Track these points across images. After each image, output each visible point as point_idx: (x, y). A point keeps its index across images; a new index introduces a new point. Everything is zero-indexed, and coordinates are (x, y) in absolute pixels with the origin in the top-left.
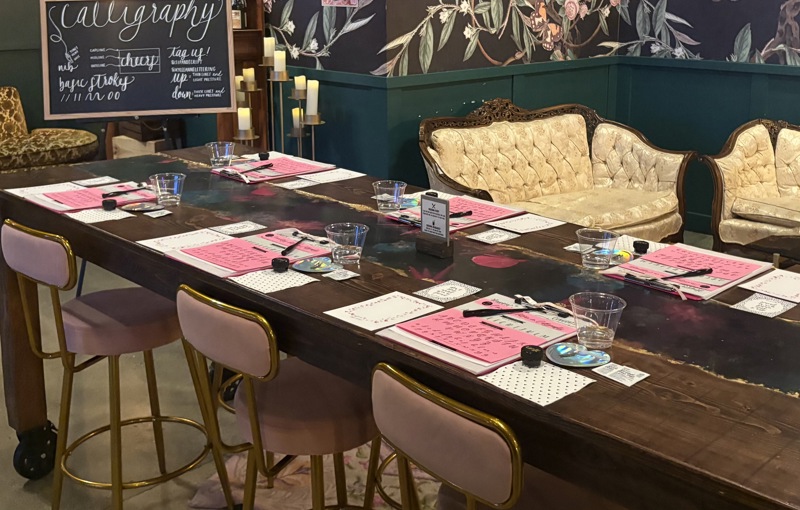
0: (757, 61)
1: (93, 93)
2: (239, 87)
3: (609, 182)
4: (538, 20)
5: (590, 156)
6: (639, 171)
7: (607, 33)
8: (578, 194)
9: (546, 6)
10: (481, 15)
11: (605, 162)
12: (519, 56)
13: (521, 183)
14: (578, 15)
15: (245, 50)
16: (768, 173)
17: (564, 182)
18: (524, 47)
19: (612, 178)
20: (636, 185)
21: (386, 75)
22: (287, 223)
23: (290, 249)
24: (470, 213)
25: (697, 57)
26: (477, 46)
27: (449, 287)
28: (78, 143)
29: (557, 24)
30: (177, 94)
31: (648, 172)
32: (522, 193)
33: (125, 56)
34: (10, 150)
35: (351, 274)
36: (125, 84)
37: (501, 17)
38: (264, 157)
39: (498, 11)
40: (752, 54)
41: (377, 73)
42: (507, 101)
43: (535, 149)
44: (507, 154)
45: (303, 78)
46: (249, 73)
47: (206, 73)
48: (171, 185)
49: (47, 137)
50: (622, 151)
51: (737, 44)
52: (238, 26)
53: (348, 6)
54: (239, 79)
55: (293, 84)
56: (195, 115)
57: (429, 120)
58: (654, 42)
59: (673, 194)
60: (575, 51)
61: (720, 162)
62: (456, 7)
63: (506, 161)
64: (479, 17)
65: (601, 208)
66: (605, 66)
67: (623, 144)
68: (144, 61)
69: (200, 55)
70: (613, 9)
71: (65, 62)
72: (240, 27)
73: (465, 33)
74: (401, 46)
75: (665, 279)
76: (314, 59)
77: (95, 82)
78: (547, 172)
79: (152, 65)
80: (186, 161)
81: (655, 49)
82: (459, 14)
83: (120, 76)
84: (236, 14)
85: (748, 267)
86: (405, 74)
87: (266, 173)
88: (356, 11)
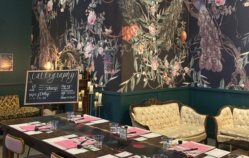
0: (226, 89)
1: (39, 97)
2: (80, 96)
3: (186, 123)
4: (165, 77)
5: (180, 115)
6: (194, 120)
7: (185, 80)
8: (176, 127)
9: (167, 73)
10: (148, 75)
11: (184, 117)
12: (159, 86)
13: (159, 123)
14: (176, 75)
15: (83, 85)
16: (231, 121)
17: (172, 123)
18: (161, 84)
19: (186, 122)
20: (193, 124)
21: (121, 92)
22: (85, 135)
23: (83, 142)
24: (136, 132)
25: (210, 87)
26: (147, 84)
27: (124, 153)
28: (34, 111)
29: (170, 78)
30: (62, 98)
31: (197, 120)
32: (160, 127)
33: (49, 87)
34: (13, 113)
35: (98, 149)
36: (48, 95)
37: (154, 76)
38: (82, 116)
39: (153, 74)
40: (225, 87)
41: (118, 91)
42: (155, 99)
43: (164, 113)
44: (155, 115)
45: (98, 93)
46: (83, 92)
47: (71, 92)
48: (54, 124)
49: (25, 109)
50: (189, 114)
51: (220, 84)
52: (81, 78)
53: (111, 73)
54: (80, 93)
55: (95, 95)
56: (67, 103)
57: (133, 104)
58: (198, 83)
59: (204, 127)
60: (176, 85)
61: (216, 118)
62: (141, 73)
63: (155, 117)
64: (148, 76)
65: (182, 131)
66: (185, 89)
67: (189, 112)
68: (54, 88)
69: (69, 87)
70: (186, 74)
71: (32, 89)
72: (82, 79)
73: (144, 80)
74: (126, 84)
75: (184, 151)
76: (101, 87)
77: (39, 94)
78: (167, 120)
79: (56, 89)
80: (61, 117)
81: (198, 85)
82: (142, 75)
83: (47, 93)
84: (81, 75)
85: (208, 148)
86: (126, 92)
87: (82, 121)
88: (113, 74)
